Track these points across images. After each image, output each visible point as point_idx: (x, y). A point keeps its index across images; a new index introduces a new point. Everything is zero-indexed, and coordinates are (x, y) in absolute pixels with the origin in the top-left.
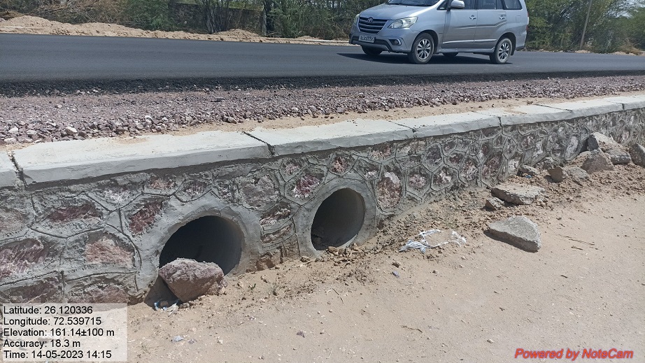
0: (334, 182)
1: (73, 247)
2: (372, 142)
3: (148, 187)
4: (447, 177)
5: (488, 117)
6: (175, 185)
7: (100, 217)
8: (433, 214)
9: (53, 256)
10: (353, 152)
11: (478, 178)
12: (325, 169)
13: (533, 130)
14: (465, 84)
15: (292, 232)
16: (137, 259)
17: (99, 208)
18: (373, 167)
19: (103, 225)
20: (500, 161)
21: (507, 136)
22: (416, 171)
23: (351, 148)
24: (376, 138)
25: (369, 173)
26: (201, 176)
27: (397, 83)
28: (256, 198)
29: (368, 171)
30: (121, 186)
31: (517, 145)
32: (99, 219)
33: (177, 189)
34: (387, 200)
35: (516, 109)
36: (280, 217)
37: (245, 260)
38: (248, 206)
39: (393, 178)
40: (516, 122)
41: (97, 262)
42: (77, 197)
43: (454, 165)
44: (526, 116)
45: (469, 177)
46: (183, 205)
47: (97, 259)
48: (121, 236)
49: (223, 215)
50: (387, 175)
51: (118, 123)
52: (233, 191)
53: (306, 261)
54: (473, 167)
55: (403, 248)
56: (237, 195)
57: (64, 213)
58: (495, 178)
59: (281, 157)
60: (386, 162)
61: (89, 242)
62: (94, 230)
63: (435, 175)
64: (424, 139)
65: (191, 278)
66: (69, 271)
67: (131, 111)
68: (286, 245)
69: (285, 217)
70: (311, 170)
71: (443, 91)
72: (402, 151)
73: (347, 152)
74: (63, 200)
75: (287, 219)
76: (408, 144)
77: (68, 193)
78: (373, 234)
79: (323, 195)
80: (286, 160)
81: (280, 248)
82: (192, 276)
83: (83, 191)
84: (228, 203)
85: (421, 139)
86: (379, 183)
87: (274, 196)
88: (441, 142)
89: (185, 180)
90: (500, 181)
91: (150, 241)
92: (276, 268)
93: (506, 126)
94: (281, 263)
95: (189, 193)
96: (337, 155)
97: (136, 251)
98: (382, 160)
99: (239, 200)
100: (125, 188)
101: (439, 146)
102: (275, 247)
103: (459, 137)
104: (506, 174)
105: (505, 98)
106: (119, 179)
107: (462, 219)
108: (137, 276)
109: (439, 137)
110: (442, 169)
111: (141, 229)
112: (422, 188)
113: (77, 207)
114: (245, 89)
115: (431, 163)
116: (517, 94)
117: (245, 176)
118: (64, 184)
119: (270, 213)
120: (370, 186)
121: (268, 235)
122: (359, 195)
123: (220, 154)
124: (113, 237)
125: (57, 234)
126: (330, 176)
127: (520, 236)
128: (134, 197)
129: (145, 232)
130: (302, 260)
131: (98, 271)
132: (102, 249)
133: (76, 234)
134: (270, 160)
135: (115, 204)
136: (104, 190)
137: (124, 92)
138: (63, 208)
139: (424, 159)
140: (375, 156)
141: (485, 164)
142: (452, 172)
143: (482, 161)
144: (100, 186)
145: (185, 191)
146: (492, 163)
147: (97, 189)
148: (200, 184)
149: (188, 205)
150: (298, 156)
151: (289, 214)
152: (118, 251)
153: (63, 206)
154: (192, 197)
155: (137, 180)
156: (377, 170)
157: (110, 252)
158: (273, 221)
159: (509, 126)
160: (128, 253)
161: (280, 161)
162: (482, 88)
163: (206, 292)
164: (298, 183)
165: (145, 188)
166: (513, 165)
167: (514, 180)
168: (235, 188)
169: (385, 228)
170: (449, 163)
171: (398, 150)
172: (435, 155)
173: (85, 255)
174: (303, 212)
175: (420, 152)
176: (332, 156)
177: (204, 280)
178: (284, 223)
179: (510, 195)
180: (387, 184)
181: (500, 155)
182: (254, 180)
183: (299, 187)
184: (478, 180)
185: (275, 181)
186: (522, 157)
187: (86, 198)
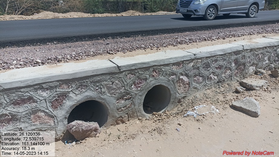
0: (153, 82)
1: (25, 116)
2: (172, 61)
3: (58, 88)
4: (214, 77)
5: (236, 46)
6: (72, 87)
7: (36, 103)
8: (207, 95)
9: (16, 121)
10: (162, 67)
11: (232, 76)
12: (148, 76)
13: (262, 51)
14: (231, 29)
15: (133, 106)
16: (56, 121)
17: (36, 99)
18: (173, 74)
19: (38, 106)
20: (244, 67)
21: (247, 55)
22: (197, 74)
23: (161, 65)
24: (174, 59)
25: (172, 77)
26: (84, 82)
27: (196, 31)
28: (113, 91)
29: (171, 76)
30: (45, 88)
31: (254, 59)
32: (36, 104)
33: (73, 88)
34: (182, 89)
35: (254, 40)
36: (126, 99)
37: (110, 120)
38: (109, 95)
39: (185, 78)
40: (252, 47)
41: (38, 123)
42: (24, 94)
43: (218, 71)
44: (258, 44)
45: (227, 76)
46: (76, 96)
47: (37, 122)
48: (47, 111)
49: (97, 100)
50: (181, 77)
51: (60, 57)
52: (101, 88)
53: (140, 120)
54: (229, 71)
55: (186, 115)
56: (103, 90)
57: (20, 102)
58: (242, 76)
59: (125, 71)
60: (181, 71)
61: (32, 114)
62: (34, 109)
63: (208, 76)
64: (201, 58)
65: (81, 130)
66: (24, 128)
67: (67, 51)
68: (131, 113)
69: (129, 99)
70: (140, 76)
71: (219, 33)
72: (189, 65)
73: (159, 67)
74: (18, 96)
75: (130, 100)
76: (192, 61)
77: (20, 92)
78: (175, 106)
79: (148, 88)
80: (127, 73)
81: (127, 114)
82: (81, 129)
83: (27, 92)
84: (99, 94)
85: (199, 59)
86: (177, 81)
87: (122, 90)
88: (210, 60)
89: (77, 84)
90: (244, 77)
91: (62, 113)
92: (126, 123)
93: (247, 50)
94: (128, 121)
95: (79, 90)
96: (153, 68)
97: (55, 117)
98: (178, 70)
99: (104, 92)
100: (47, 89)
101: (210, 62)
102: (125, 114)
103: (220, 56)
104: (248, 74)
105: (251, 35)
106: (44, 85)
107: (221, 98)
108: (57, 129)
109: (209, 57)
110: (212, 73)
111: (57, 108)
112: (201, 83)
113: (25, 99)
114: (122, 38)
115: (205, 70)
116: (258, 32)
117: (106, 81)
118: (18, 89)
119: (121, 98)
120: (172, 83)
121: (120, 108)
122: (167, 87)
123: (93, 71)
124: (44, 111)
125: (17, 111)
126: (151, 79)
127: (248, 109)
128: (52, 93)
129: (59, 109)
130: (139, 119)
131: (38, 127)
132: (39, 117)
133: (26, 111)
134: (118, 73)
135: (43, 97)
136: (37, 90)
137: (68, 42)
138: (19, 99)
139: (201, 68)
140: (174, 68)
141: (236, 69)
142: (217, 74)
143: (234, 68)
144: (35, 89)
145: (77, 89)
146: (240, 69)
147: (34, 90)
148: (84, 86)
149: (79, 96)
150: (132, 70)
151: (131, 98)
152: (47, 118)
153: (18, 98)
154: (81, 92)
155: (53, 85)
156: (176, 75)
157: (43, 118)
158: (123, 102)
159: (249, 49)
160: (52, 119)
161: (124, 73)
162: (240, 30)
163: (89, 136)
164: (134, 83)
165: (57, 89)
166: (252, 69)
167: (253, 76)
168: (102, 87)
169: (181, 103)
170: (216, 70)
171: (187, 65)
172: (207, 66)
173: (31, 120)
174: (138, 96)
175: (199, 65)
176: (151, 69)
177: (87, 131)
178: (128, 103)
179: (249, 85)
180: (182, 82)
181: (244, 64)
182: (111, 83)
183: (135, 85)
184: (232, 78)
185: (122, 83)
186: (257, 65)
187: (29, 94)
